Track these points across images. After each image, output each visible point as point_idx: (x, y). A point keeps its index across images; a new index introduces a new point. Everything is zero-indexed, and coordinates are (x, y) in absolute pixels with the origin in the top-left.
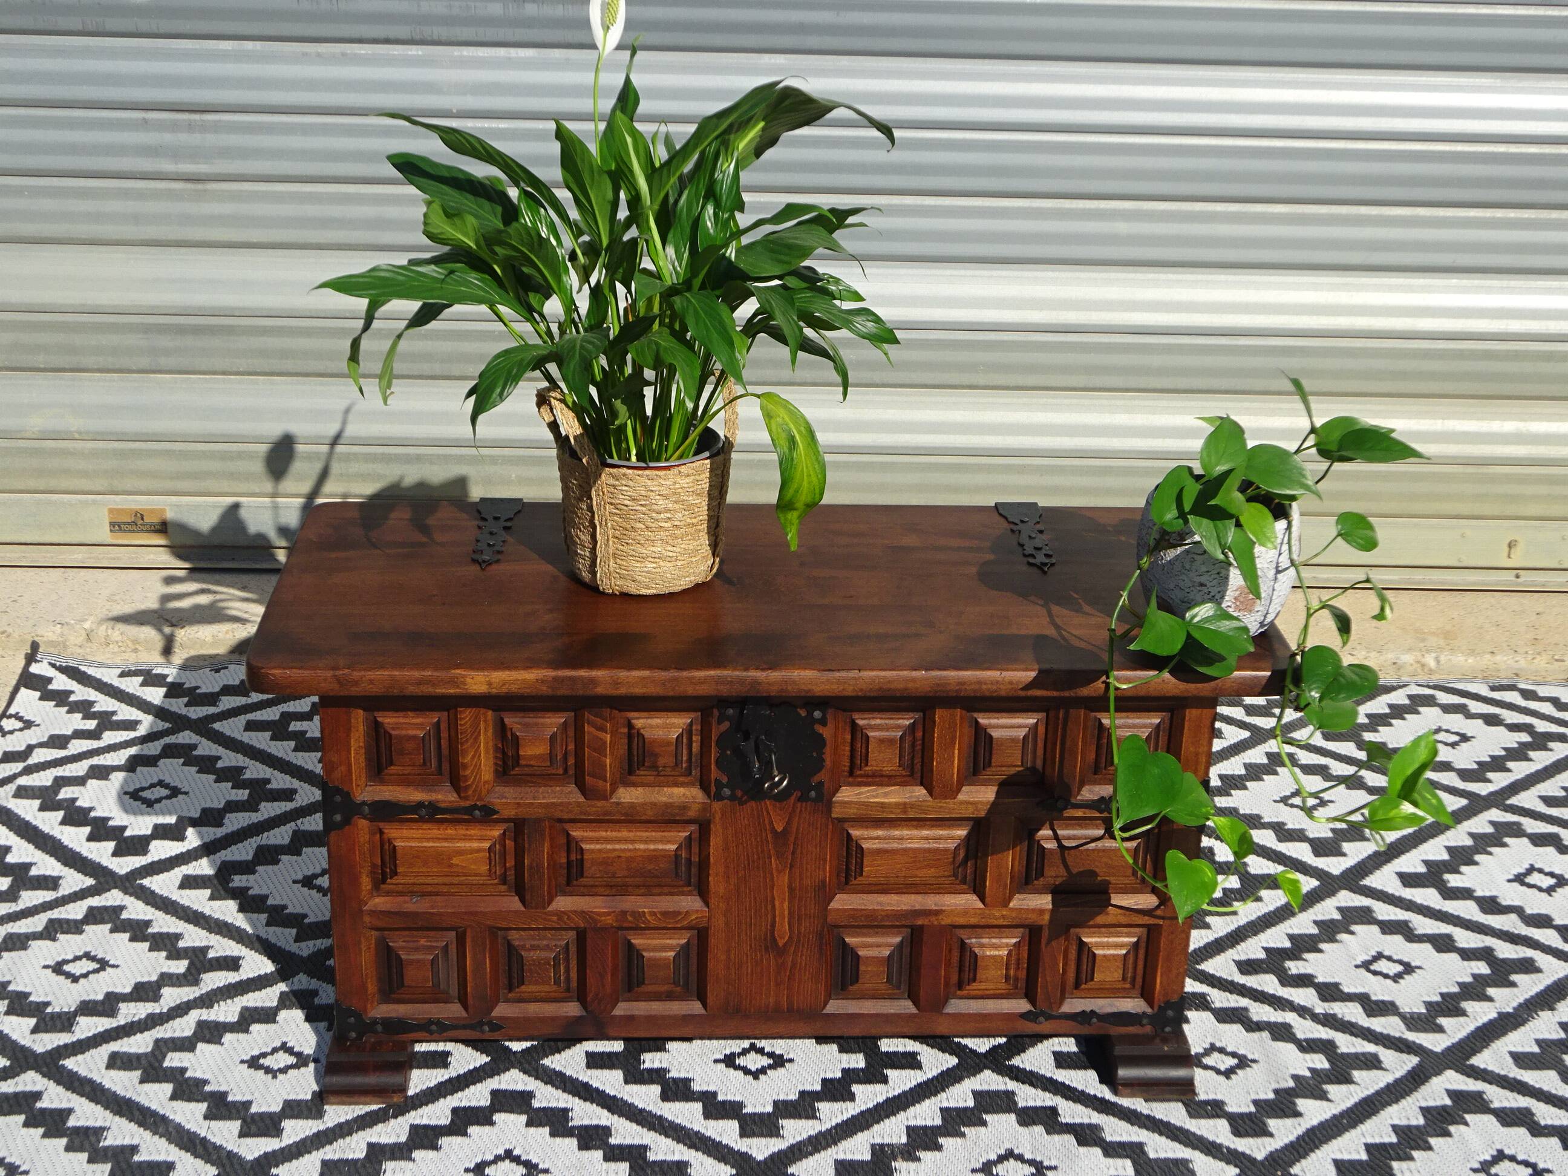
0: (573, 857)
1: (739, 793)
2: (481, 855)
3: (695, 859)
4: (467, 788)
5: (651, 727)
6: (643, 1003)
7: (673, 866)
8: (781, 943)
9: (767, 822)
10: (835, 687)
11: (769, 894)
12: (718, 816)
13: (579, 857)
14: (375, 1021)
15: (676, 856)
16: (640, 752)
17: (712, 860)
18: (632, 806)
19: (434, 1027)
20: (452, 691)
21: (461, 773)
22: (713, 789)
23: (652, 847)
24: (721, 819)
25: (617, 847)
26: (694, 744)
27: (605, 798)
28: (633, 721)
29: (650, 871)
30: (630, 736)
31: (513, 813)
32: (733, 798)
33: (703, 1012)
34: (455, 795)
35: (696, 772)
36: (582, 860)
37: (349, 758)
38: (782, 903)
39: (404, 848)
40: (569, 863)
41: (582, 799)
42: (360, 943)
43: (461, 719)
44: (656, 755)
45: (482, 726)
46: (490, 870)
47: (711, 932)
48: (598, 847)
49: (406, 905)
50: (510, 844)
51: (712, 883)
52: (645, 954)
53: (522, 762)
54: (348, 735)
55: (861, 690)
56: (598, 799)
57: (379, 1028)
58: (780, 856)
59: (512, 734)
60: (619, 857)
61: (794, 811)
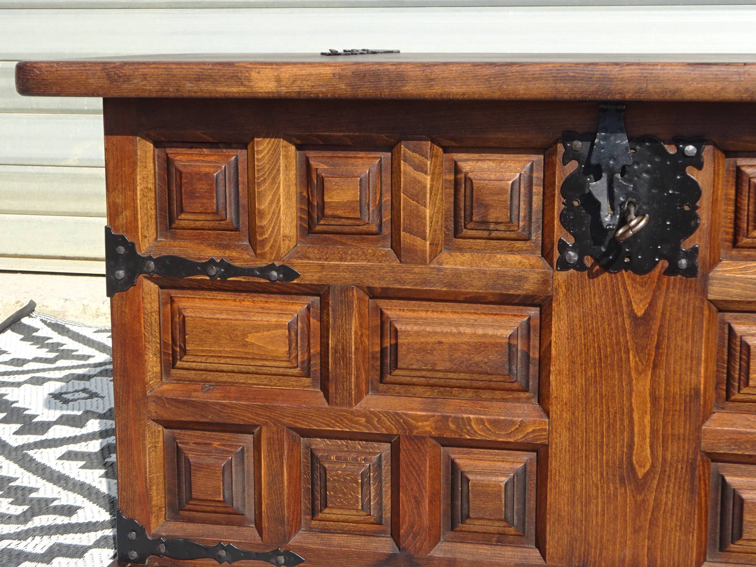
0: (387, 343)
1: (588, 261)
2: (280, 332)
3: (535, 354)
4: (263, 242)
5: (482, 170)
6: (469, 546)
7: (506, 359)
8: (641, 472)
9: (624, 302)
10: (711, 85)
11: (626, 404)
12: (562, 291)
13: (393, 342)
14: (157, 541)
15: (509, 344)
16: (468, 204)
17: (553, 352)
18: (457, 274)
19: (223, 553)
20: (234, 90)
21: (258, 223)
22: (557, 254)
23: (480, 331)
24: (566, 295)
25: (438, 329)
26: (535, 198)
27: (423, 262)
28: (460, 164)
29: (477, 364)
30: (456, 184)
31: (316, 277)
32: (580, 266)
33: (542, 562)
34: (252, 253)
35: (536, 236)
36: (396, 345)
37: (134, 200)
38: (642, 418)
39: (194, 319)
40: (383, 350)
41: (396, 263)
42: (144, 436)
43: (259, 152)
44: (487, 207)
45: (282, 161)
46: (289, 353)
47: (552, 450)
48: (416, 328)
49: (195, 394)
50: (315, 323)
51: (553, 383)
52: (470, 477)
53: (328, 212)
54: (134, 170)
55: (747, 90)
56: (416, 263)
57: (163, 549)
58: (640, 350)
59: (317, 175)
60: (440, 343)
61: (659, 288)
